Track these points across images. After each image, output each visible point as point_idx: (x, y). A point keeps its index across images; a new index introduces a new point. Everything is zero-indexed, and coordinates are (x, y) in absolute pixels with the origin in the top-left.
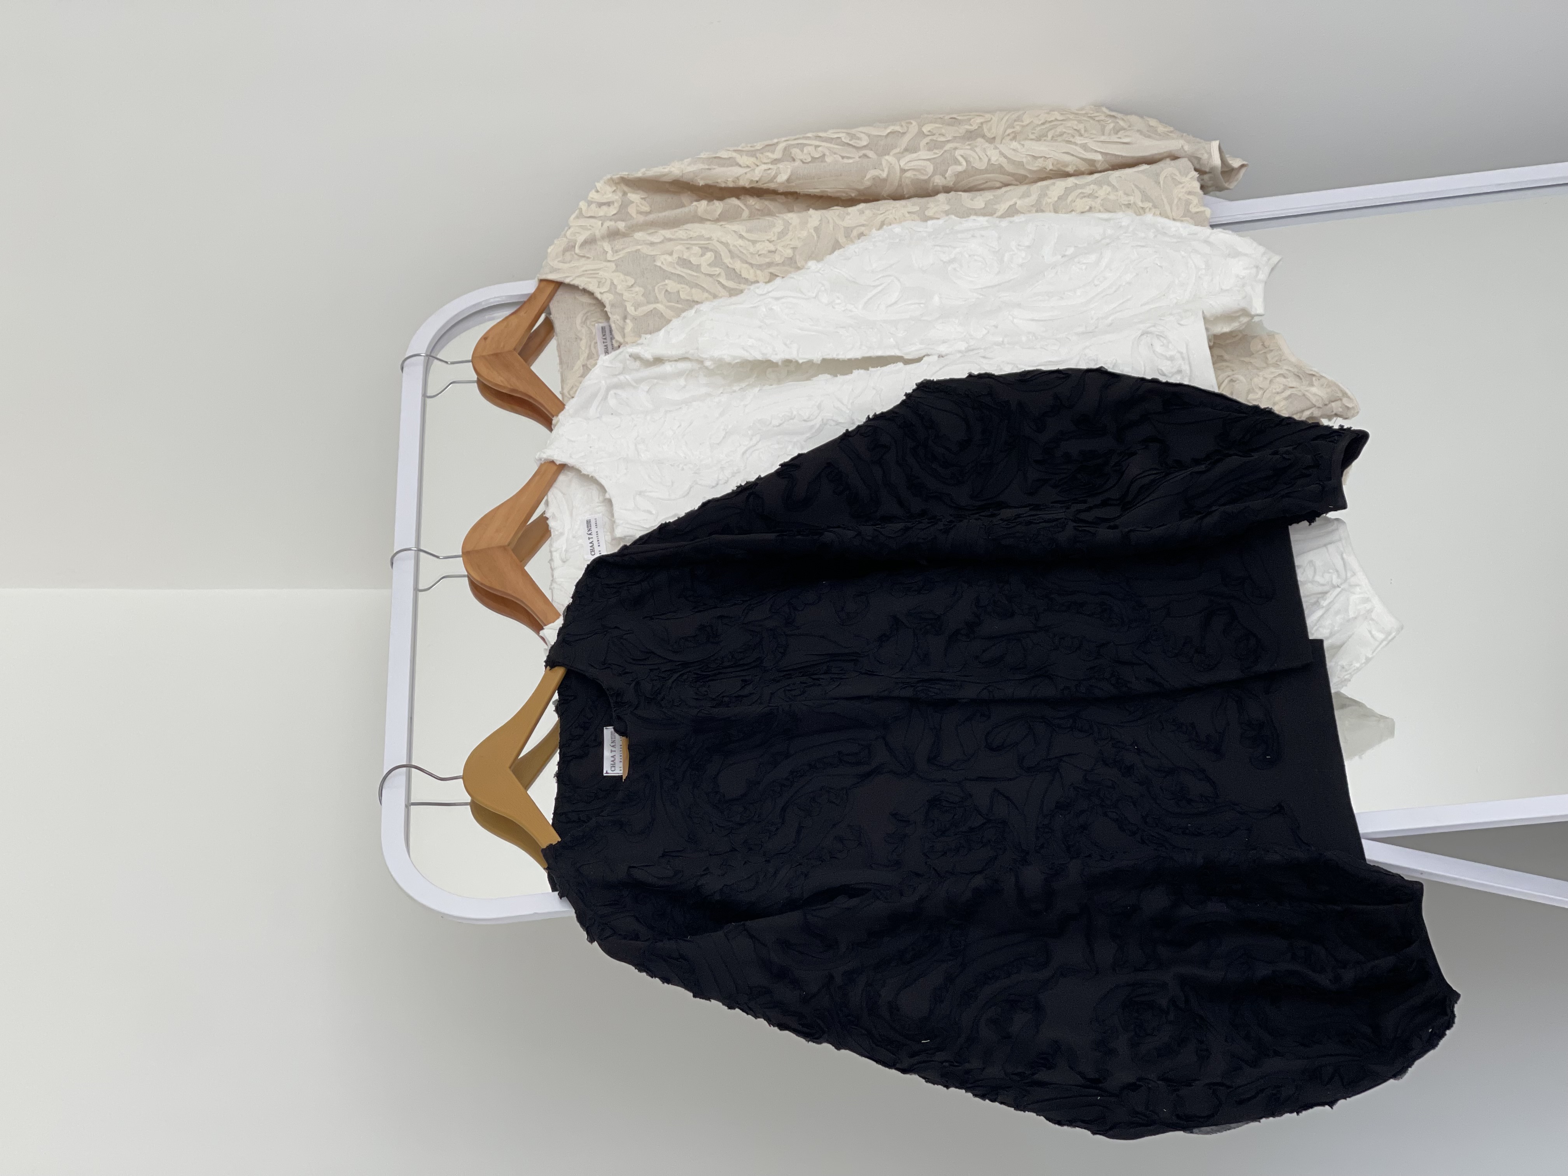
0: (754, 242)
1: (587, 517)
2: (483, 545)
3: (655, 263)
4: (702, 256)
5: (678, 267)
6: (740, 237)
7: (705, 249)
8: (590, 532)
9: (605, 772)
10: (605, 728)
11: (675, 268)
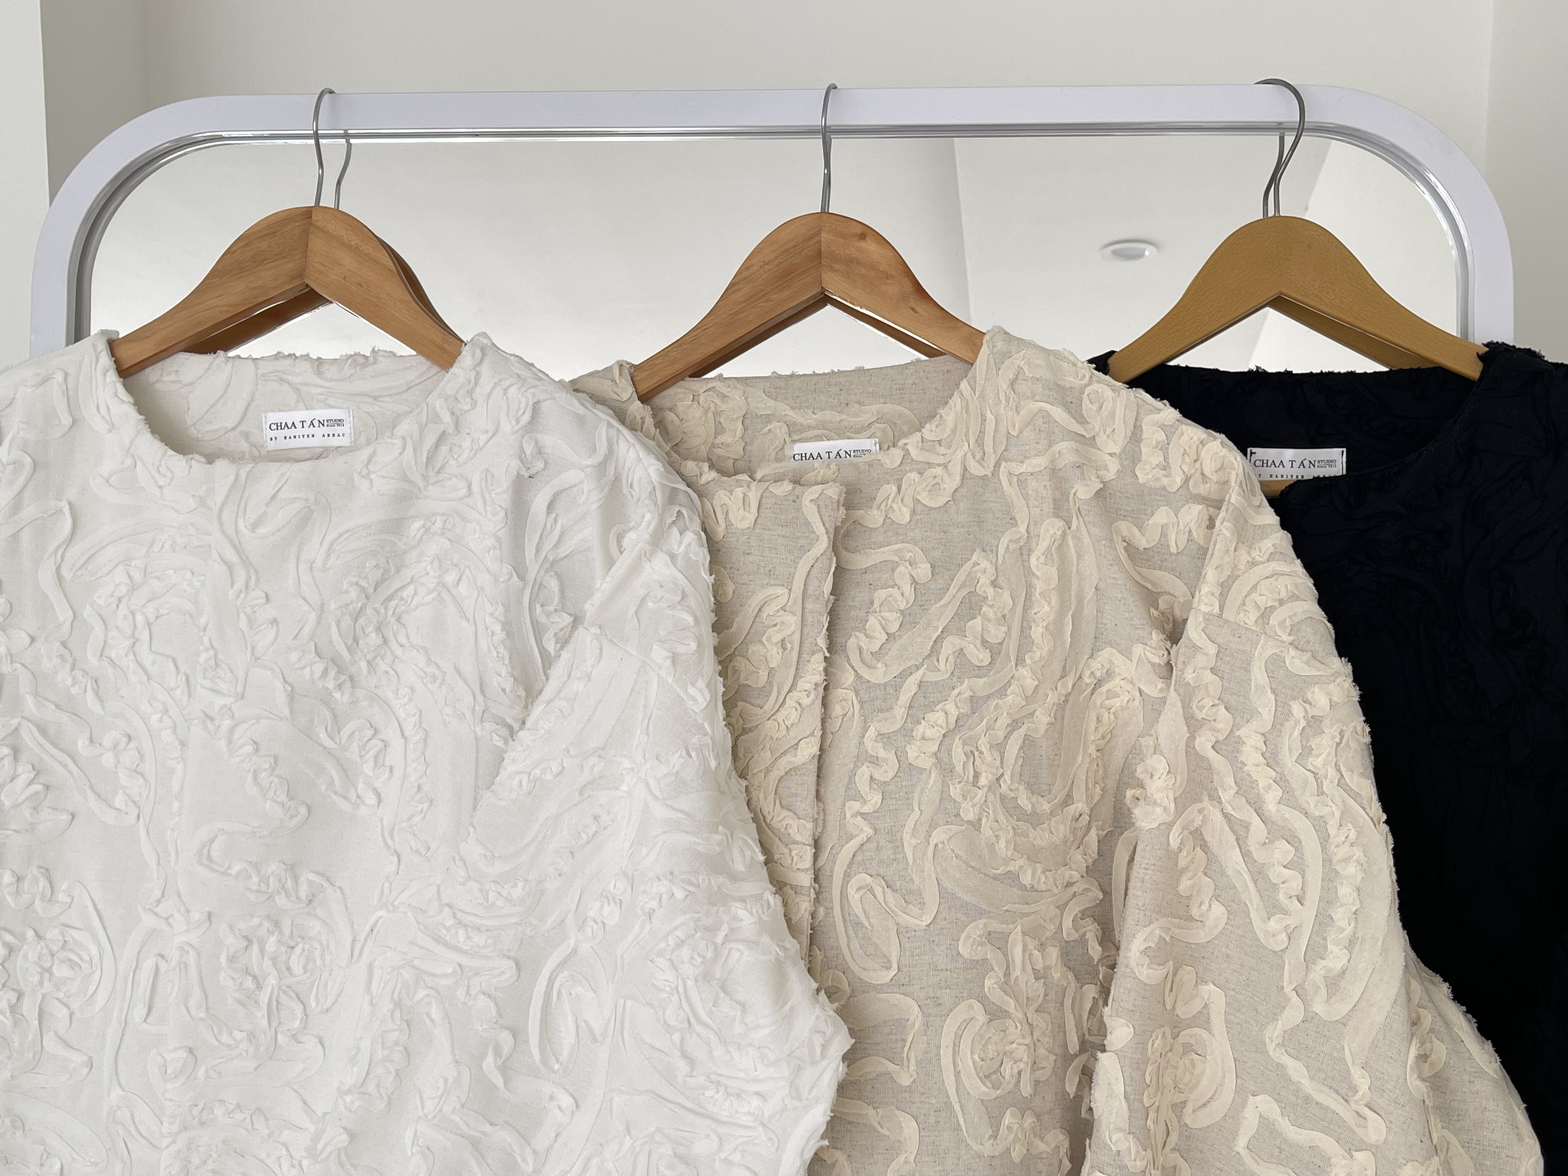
0: (1000, 748)
3: (978, 550)
4: (984, 642)
5: (964, 592)
6: (1015, 721)
7: (995, 650)
9: (1254, 450)
10: (1345, 450)
11: (963, 585)
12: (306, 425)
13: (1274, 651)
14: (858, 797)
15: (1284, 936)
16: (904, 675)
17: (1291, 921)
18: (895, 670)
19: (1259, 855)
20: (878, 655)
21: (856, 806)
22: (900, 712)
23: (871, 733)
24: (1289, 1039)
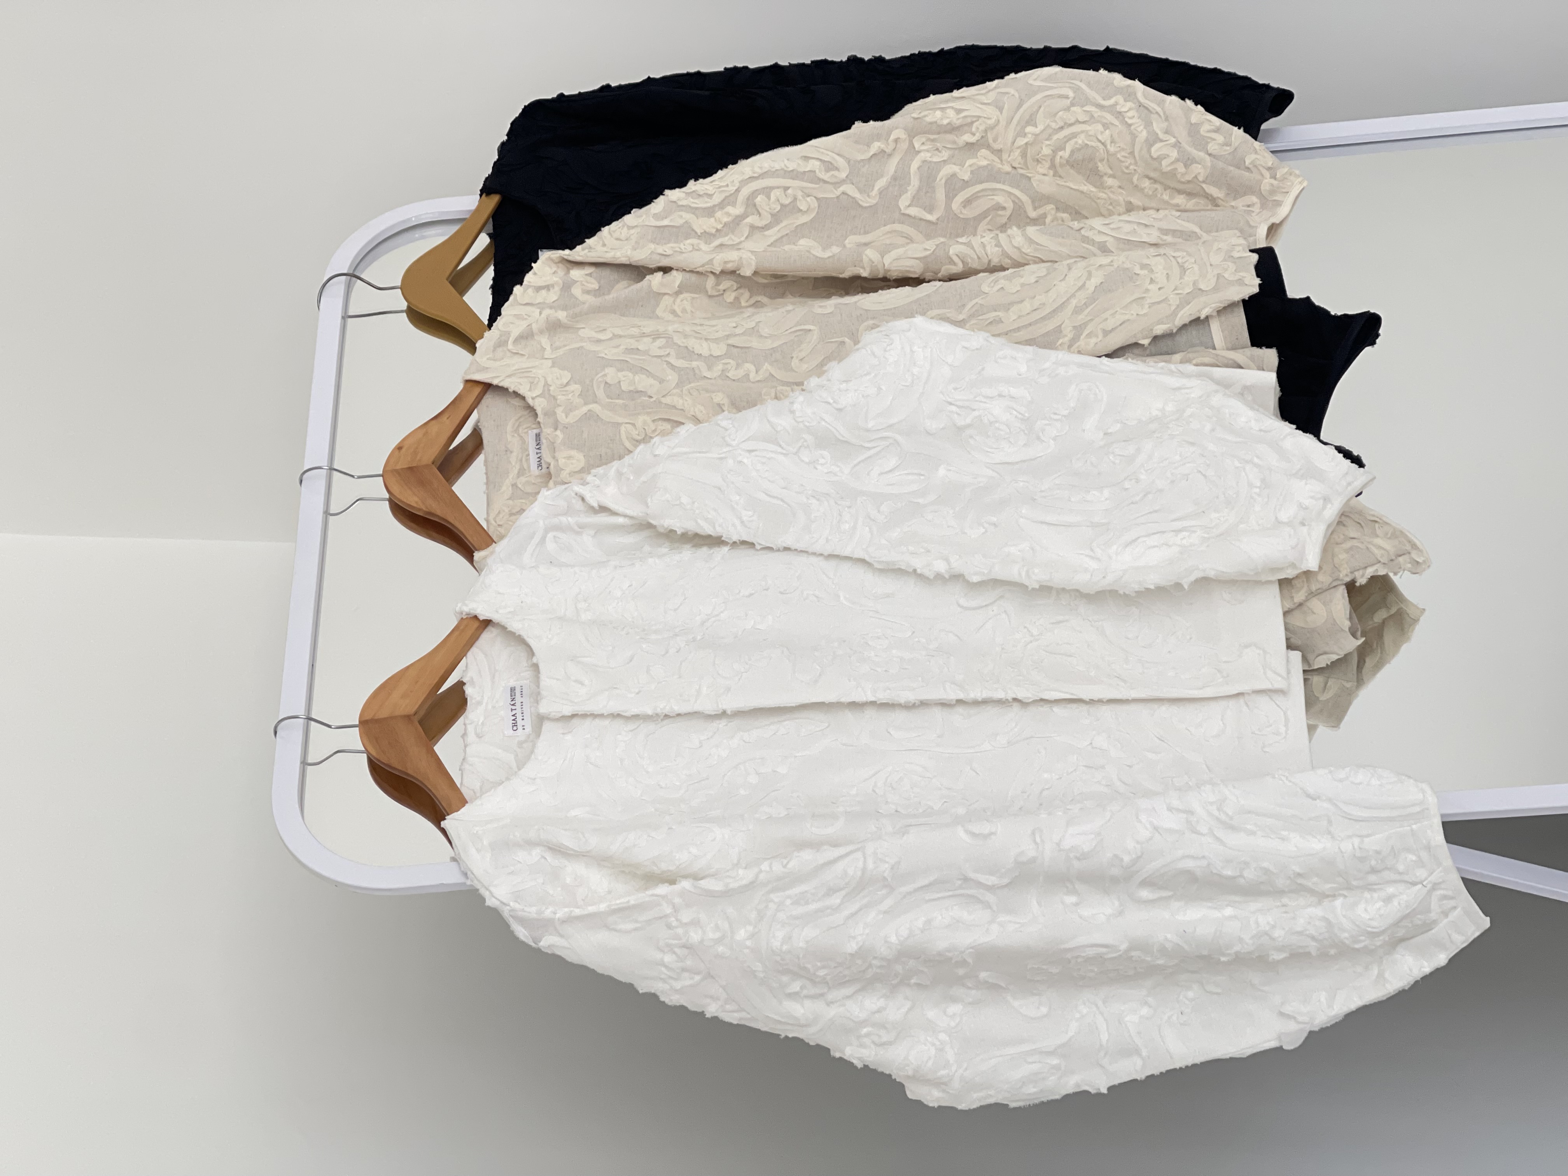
1: (512, 683)
2: (384, 713)
5: (623, 355)
8: (513, 702)
12: (514, 707)
13: (651, 218)
14: (747, 375)
15: (808, 199)
16: (673, 367)
17: (799, 194)
18: (669, 371)
19: (766, 220)
20: (661, 381)
21: (752, 376)
22: (695, 364)
23: (708, 374)
24: (865, 190)
